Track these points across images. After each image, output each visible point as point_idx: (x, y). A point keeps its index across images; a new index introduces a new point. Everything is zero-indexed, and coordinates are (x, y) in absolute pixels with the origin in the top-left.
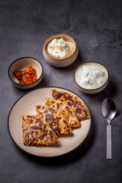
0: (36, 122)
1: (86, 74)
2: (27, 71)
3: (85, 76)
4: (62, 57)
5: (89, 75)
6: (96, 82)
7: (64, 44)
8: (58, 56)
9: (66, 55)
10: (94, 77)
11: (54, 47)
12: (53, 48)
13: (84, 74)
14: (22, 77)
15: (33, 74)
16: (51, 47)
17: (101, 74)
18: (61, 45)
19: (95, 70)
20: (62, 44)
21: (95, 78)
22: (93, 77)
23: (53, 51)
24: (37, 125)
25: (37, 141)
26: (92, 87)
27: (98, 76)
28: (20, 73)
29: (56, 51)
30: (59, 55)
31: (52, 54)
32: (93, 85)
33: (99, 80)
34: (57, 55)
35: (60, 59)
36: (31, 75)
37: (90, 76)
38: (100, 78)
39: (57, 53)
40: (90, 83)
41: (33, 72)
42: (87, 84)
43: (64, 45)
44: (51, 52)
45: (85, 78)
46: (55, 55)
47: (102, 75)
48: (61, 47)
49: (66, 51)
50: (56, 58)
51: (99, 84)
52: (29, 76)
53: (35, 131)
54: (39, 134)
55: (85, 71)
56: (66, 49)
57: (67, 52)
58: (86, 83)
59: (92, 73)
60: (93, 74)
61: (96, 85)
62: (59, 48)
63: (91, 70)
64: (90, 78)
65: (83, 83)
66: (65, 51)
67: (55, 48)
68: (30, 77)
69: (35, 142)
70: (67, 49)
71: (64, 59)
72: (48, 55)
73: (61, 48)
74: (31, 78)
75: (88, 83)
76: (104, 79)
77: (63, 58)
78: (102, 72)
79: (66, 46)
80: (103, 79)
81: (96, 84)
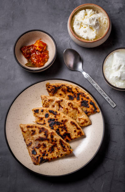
1: (117, 66)
3: (116, 69)
5: (121, 67)
7: (94, 21)
9: (96, 37)
12: (81, 25)
13: (114, 66)
15: (44, 50)
16: (78, 24)
18: (90, 23)
23: (80, 29)
30: (88, 36)
36: (41, 52)
37: (122, 69)
39: (85, 32)
40: (122, 79)
43: (94, 23)
45: (116, 71)
49: (97, 30)
52: (40, 54)
55: (117, 61)
56: (97, 28)
58: (117, 78)
62: (88, 27)
63: (124, 61)
64: (122, 73)
65: (114, 78)
66: (95, 31)
68: (40, 56)
74: (42, 57)
75: (120, 78)
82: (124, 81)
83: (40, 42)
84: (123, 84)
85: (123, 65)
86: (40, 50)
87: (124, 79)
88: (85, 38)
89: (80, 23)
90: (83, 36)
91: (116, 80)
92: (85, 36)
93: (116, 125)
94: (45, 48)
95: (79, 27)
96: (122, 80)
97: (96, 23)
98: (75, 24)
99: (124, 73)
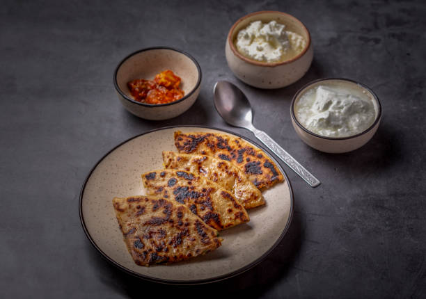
0: (155, 209)
1: (322, 105)
2: (160, 78)
3: (321, 109)
4: (272, 60)
5: (332, 106)
6: (347, 123)
7: (278, 29)
8: (263, 57)
9: (281, 57)
10: (342, 111)
11: (253, 37)
12: (252, 39)
13: (317, 103)
14: (148, 94)
15: (175, 86)
16: (247, 37)
17: (362, 106)
18: (271, 31)
19: (348, 96)
20: (276, 29)
21: (345, 113)
22: (339, 112)
23: (250, 45)
24: (159, 214)
25: (167, 250)
26: (337, 134)
27: (352, 110)
28: (142, 84)
29: (259, 46)
30: (266, 56)
31: (248, 51)
32: (339, 130)
33: (355, 120)
34: (261, 55)
35: (266, 64)
36: (170, 88)
37: (334, 108)
38: (357, 115)
39: (260, 49)
40: (332, 123)
41: (175, 83)
42: (325, 125)
43: (279, 32)
44: (246, 47)
45: (320, 112)
46: (254, 53)
47: (363, 108)
48: (270, 36)
49: (284, 47)
50: (257, 60)
51: (355, 128)
52: (164, 90)
53: (156, 229)
54: (168, 233)
55: (323, 96)
56: (284, 43)
57: (285, 49)
58: (321, 122)
59: (339, 103)
60: (342, 104)
61: (346, 130)
62: (265, 41)
63: (336, 96)
64: (333, 113)
65: (315, 123)
66: (279, 48)
67: (255, 40)
68: (167, 94)
69: (163, 254)
71: (278, 65)
72: (237, 54)
73: (271, 39)
74: (169, 96)
75: (327, 123)
76: (367, 119)
77: (275, 63)
78: (363, 102)
79: (284, 37)
80: (364, 118)
81: (347, 127)
82: (336, 127)
83: (168, 72)
84: (333, 132)
85: (335, 103)
86: (166, 83)
87: (337, 123)
88: (260, 59)
89: (250, 35)
90: (255, 55)
91: (321, 125)
92: (259, 55)
93: (319, 215)
94: (177, 84)
95: (248, 42)
97: (281, 33)
98: (240, 38)
99: (337, 114)
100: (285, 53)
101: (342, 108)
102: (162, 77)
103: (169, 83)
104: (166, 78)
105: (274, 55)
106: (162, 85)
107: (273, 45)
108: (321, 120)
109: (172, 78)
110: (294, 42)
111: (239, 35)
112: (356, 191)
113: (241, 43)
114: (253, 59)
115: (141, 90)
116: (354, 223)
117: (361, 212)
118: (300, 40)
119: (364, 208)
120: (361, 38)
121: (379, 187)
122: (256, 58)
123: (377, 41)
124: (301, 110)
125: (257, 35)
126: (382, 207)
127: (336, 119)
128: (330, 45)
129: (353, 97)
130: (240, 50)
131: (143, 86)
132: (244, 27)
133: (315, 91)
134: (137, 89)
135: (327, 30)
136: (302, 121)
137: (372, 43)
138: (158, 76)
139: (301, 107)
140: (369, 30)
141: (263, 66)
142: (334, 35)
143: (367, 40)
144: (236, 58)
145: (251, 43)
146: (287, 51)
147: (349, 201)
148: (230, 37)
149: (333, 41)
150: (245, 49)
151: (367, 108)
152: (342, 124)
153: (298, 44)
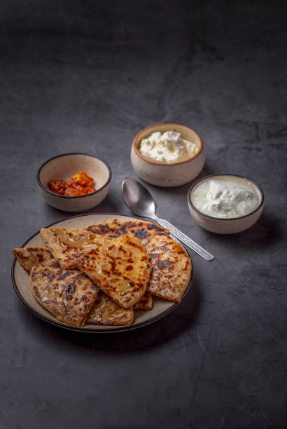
1: (215, 194)
4: (171, 161)
5: (223, 195)
6: (235, 208)
7: (175, 136)
8: (163, 159)
9: (179, 158)
10: (231, 199)
11: (154, 143)
12: (153, 145)
13: (210, 193)
14: (66, 191)
16: (149, 143)
17: (247, 195)
18: (170, 137)
20: (173, 136)
21: (234, 201)
22: (229, 200)
23: (151, 150)
27: (240, 198)
28: (61, 183)
29: (159, 150)
30: (165, 158)
31: (150, 155)
32: (229, 213)
33: (241, 206)
34: (161, 158)
35: (166, 163)
37: (224, 197)
38: (244, 202)
39: (161, 153)
40: (223, 208)
42: (217, 209)
43: (176, 138)
45: (213, 200)
46: (156, 156)
47: (249, 197)
48: (169, 142)
49: (180, 150)
51: (242, 211)
55: (215, 189)
57: (182, 152)
59: (228, 193)
60: (231, 193)
61: (235, 213)
62: (165, 146)
63: (226, 187)
64: (223, 201)
65: (209, 208)
66: (177, 151)
67: (156, 146)
68: (82, 191)
70: (181, 147)
71: (176, 164)
72: (141, 156)
73: (170, 144)
74: (84, 193)
75: (219, 208)
77: (173, 163)
79: (179, 143)
80: (250, 204)
81: (236, 211)
82: (227, 211)
83: (83, 173)
84: (225, 215)
85: (225, 193)
86: (81, 182)
87: (226, 208)
88: (161, 160)
89: (151, 142)
90: (156, 158)
91: (214, 210)
92: (159, 158)
94: (91, 183)
95: (150, 147)
96: (223, 211)
97: (178, 139)
98: (143, 144)
99: (227, 202)
100: (181, 156)
101: (231, 197)
102: (77, 177)
103: (84, 182)
104: (81, 178)
105: (172, 157)
106: (78, 183)
107: (171, 149)
108: (214, 206)
109: (85, 178)
110: (188, 149)
111: (142, 142)
112: (245, 263)
113: (145, 148)
114: (154, 160)
115: (60, 187)
116: (243, 287)
117: (249, 279)
118: (193, 147)
119: (253, 276)
120: (245, 148)
121: (264, 260)
122: (157, 159)
123: (259, 150)
124: (197, 198)
125: (158, 141)
126: (267, 275)
127: (227, 205)
128: (219, 153)
129: (240, 188)
130: (143, 154)
131: (62, 185)
132: (147, 137)
133: (208, 185)
134: (56, 187)
135: (216, 143)
136: (197, 207)
137: (254, 151)
138: (74, 177)
139: (197, 196)
140: (252, 142)
141: (163, 166)
142: (223, 145)
143: (250, 149)
144: (141, 160)
145: (153, 148)
146: (183, 154)
147: (239, 270)
148: (135, 144)
149: (221, 150)
150: (147, 153)
151: (251, 196)
152: (232, 209)
153: (192, 150)
